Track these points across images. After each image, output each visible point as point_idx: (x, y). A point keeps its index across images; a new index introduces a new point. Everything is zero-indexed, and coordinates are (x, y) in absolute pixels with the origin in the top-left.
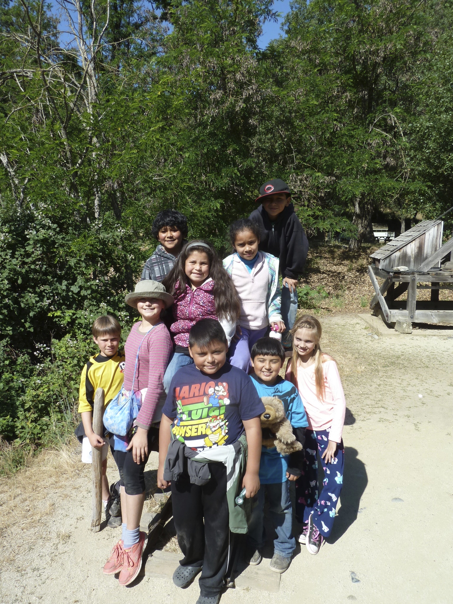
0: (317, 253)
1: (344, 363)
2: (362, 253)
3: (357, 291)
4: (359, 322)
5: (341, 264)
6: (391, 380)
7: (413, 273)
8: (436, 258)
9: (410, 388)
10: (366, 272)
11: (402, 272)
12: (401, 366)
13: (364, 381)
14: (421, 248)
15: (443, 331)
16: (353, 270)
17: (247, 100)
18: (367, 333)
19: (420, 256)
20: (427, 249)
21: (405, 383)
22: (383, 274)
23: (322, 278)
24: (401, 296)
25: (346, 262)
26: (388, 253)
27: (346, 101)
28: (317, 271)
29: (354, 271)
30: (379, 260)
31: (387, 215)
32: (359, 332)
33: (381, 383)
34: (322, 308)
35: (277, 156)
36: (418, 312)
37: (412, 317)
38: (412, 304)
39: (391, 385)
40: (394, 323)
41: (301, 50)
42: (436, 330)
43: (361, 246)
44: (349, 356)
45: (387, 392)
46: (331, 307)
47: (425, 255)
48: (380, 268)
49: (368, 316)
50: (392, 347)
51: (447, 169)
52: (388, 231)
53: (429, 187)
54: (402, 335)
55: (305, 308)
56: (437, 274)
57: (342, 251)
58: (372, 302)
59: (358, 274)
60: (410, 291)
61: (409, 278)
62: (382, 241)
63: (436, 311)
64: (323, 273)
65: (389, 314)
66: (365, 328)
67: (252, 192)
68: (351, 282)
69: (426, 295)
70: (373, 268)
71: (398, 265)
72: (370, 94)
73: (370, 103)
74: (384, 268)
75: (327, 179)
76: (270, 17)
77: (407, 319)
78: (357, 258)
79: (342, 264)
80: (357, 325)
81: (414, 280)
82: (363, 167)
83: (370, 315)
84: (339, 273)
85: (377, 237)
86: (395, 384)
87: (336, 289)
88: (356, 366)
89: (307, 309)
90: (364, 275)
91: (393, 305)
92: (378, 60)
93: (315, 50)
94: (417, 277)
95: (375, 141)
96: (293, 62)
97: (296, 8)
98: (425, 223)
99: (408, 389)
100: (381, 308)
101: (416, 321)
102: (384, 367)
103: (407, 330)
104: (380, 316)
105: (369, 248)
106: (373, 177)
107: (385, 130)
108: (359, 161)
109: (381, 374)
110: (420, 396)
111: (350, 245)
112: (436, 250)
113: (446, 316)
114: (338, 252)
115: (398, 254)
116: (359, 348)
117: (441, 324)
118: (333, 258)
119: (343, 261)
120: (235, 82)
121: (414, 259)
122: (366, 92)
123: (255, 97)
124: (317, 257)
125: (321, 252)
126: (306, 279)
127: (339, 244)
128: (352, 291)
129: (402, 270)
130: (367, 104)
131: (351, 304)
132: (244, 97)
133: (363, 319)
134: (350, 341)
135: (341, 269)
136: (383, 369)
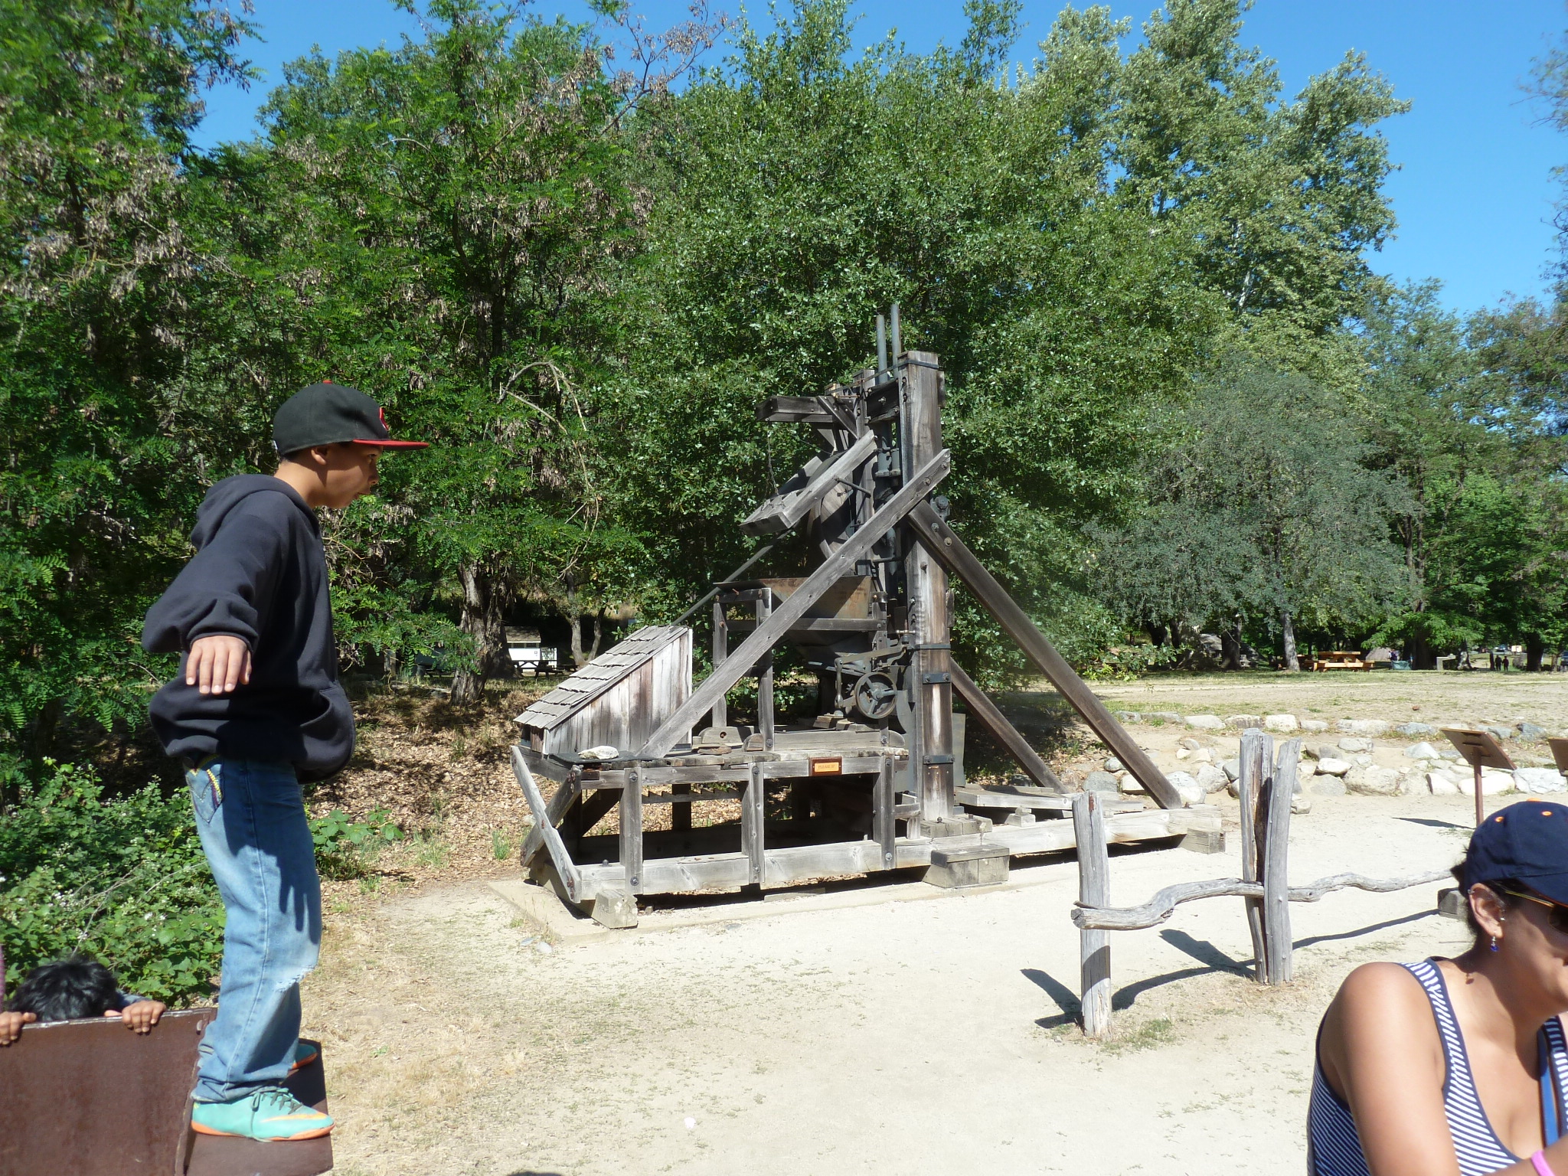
0: (361, 712)
1: (463, 1048)
2: (487, 709)
3: (481, 816)
4: (494, 906)
5: (432, 740)
6: (604, 1085)
7: (631, 764)
8: (682, 722)
9: (658, 1101)
10: (500, 758)
11: (604, 761)
12: (623, 1032)
13: (528, 1100)
14: (643, 697)
15: (712, 909)
16: (465, 754)
17: (152, 273)
18: (519, 937)
19: (642, 717)
20: (659, 701)
21: (642, 1087)
22: (553, 768)
23: (380, 785)
24: (601, 823)
25: (446, 735)
26: (563, 712)
27: (437, 320)
28: (365, 763)
29: (470, 758)
30: (540, 732)
31: (535, 606)
32: (495, 937)
33: (579, 1097)
34: (384, 874)
36: (651, 867)
37: (635, 882)
38: (633, 844)
39: (605, 1102)
40: (589, 904)
41: (314, 174)
42: (695, 910)
43: (483, 690)
44: (477, 1021)
45: (599, 1128)
46: (409, 869)
47: (654, 715)
48: (544, 752)
49: (516, 887)
50: (592, 974)
51: (688, 502)
52: (541, 646)
53: (649, 543)
54: (614, 935)
55: (331, 877)
56: (688, 763)
57: (433, 702)
58: (526, 846)
59: (480, 766)
60: (627, 811)
61: (620, 777)
62: (529, 670)
63: (692, 859)
64: (383, 768)
65: (576, 879)
66: (513, 925)
67: (162, 537)
68: (463, 791)
69: (659, 817)
70: (523, 753)
71: (591, 745)
72: (496, 312)
73: (497, 333)
74: (555, 753)
75: (391, 512)
76: (226, 74)
77: (623, 887)
78: (474, 720)
79: (435, 739)
80: (489, 916)
81: (634, 782)
82: (484, 485)
83: (521, 883)
84: (429, 766)
85: (517, 662)
86: (617, 1096)
87: (422, 813)
88: (498, 1054)
89: (338, 879)
90: (496, 768)
91: (587, 851)
92: (516, 233)
93: (352, 182)
94: (642, 773)
95: (513, 426)
96: (292, 200)
97: (300, 80)
98: (646, 635)
99: (655, 1104)
100: (550, 862)
101: (647, 891)
102: (578, 1043)
103: (624, 921)
104: (549, 884)
105: (504, 694)
106: (509, 513)
107: (535, 400)
108: (474, 467)
109: (573, 1068)
110: (690, 1123)
111: (456, 688)
112: (679, 703)
113: (717, 869)
114: (423, 708)
115: (588, 714)
116: (503, 991)
117: (703, 892)
118: (411, 725)
119: (436, 731)
120: (113, 217)
121: (630, 726)
122: (487, 305)
123: (175, 267)
124: (364, 722)
125: (373, 710)
126: (333, 788)
127: (426, 686)
128: (465, 817)
129: (602, 757)
130: (489, 332)
131: (464, 853)
132: (139, 262)
133: (502, 896)
134: (474, 969)
135: (430, 754)
136: (576, 1050)
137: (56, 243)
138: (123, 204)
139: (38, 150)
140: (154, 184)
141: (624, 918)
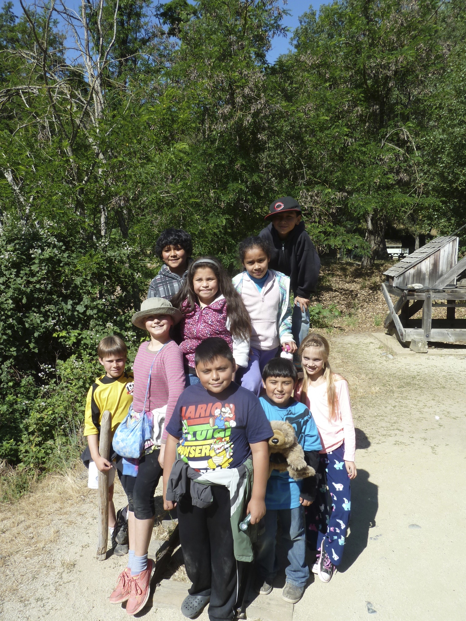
0: (328, 271)
1: (358, 384)
2: (375, 271)
3: (371, 310)
4: (373, 341)
5: (353, 281)
6: (407, 402)
7: (428, 291)
8: (451, 275)
9: (426, 409)
10: (379, 289)
11: (417, 289)
12: (416, 386)
13: (379, 402)
14: (435, 265)
15: (460, 350)
16: (366, 287)
17: (256, 115)
18: (382, 352)
19: (435, 272)
20: (442, 266)
21: (421, 405)
22: (397, 292)
23: (335, 297)
24: (416, 315)
25: (360, 280)
26: (402, 270)
27: (357, 115)
28: (329, 289)
29: (367, 288)
30: (392, 278)
31: (400, 230)
32: (372, 351)
33: (397, 404)
34: (335, 327)
35: (286, 172)
36: (434, 331)
37: (428, 336)
38: (428, 322)
39: (406, 407)
40: (409, 343)
41: (310, 64)
42: (453, 350)
43: (374, 263)
44: (363, 376)
45: (403, 414)
46: (344, 326)
47: (440, 272)
48: (394, 285)
49: (382, 335)
50: (407, 367)
51: (461, 183)
52: (402, 247)
53: (443, 202)
54: (418, 355)
55: (317, 326)
56: (452, 292)
57: (354, 268)
58: (386, 320)
59: (371, 291)
60: (426, 309)
61: (424, 296)
62: (395, 257)
63: (452, 330)
64: (335, 291)
65: (404, 333)
66: (380, 348)
67: (262, 209)
68: (364, 300)
69: (442, 313)
70: (386, 286)
71: (413, 283)
72: (381, 109)
73: (382, 117)
74: (398, 286)
75: (339, 195)
76: (279, 32)
77: (423, 338)
78: (370, 275)
79: (355, 281)
80: (371, 344)
81: (429, 298)
82: (375, 183)
83: (384, 334)
84: (352, 291)
85: (391, 254)
86: (411, 406)
87: (349, 308)
88: (370, 387)
89: (319, 328)
90: (377, 293)
91: (408, 323)
92: (390, 73)
93: (325, 64)
94: (433, 295)
95: (387, 157)
96: (302, 77)
97: (305, 22)
98: (440, 239)
99: (424, 410)
100: (395, 327)
101: (432, 340)
102: (399, 388)
104: (394, 335)
105: (382, 265)
106: (385, 192)
107: (398, 145)
108: (371, 176)
109: (396, 395)
110: (437, 418)
111: (363, 262)
112: (451, 267)
113: (463, 334)
114: (351, 269)
115: (412, 271)
116: (374, 368)
117: (458, 343)
118: (346, 276)
119: (355, 278)
120: (244, 96)
121: (429, 277)
122: (377, 107)
123: (264, 111)
124: (329, 274)
125: (333, 270)
126: (318, 297)
127: (352, 261)
128: (365, 310)
129: (416, 288)
130: (379, 118)
131: (364, 322)
132: (252, 111)
133: (376, 338)
134: (364, 360)
135: (354, 287)
136: (398, 390)
137: (227, 109)
138: (247, 91)
139: (220, 76)
140: (256, 82)
141: (422, 349)
